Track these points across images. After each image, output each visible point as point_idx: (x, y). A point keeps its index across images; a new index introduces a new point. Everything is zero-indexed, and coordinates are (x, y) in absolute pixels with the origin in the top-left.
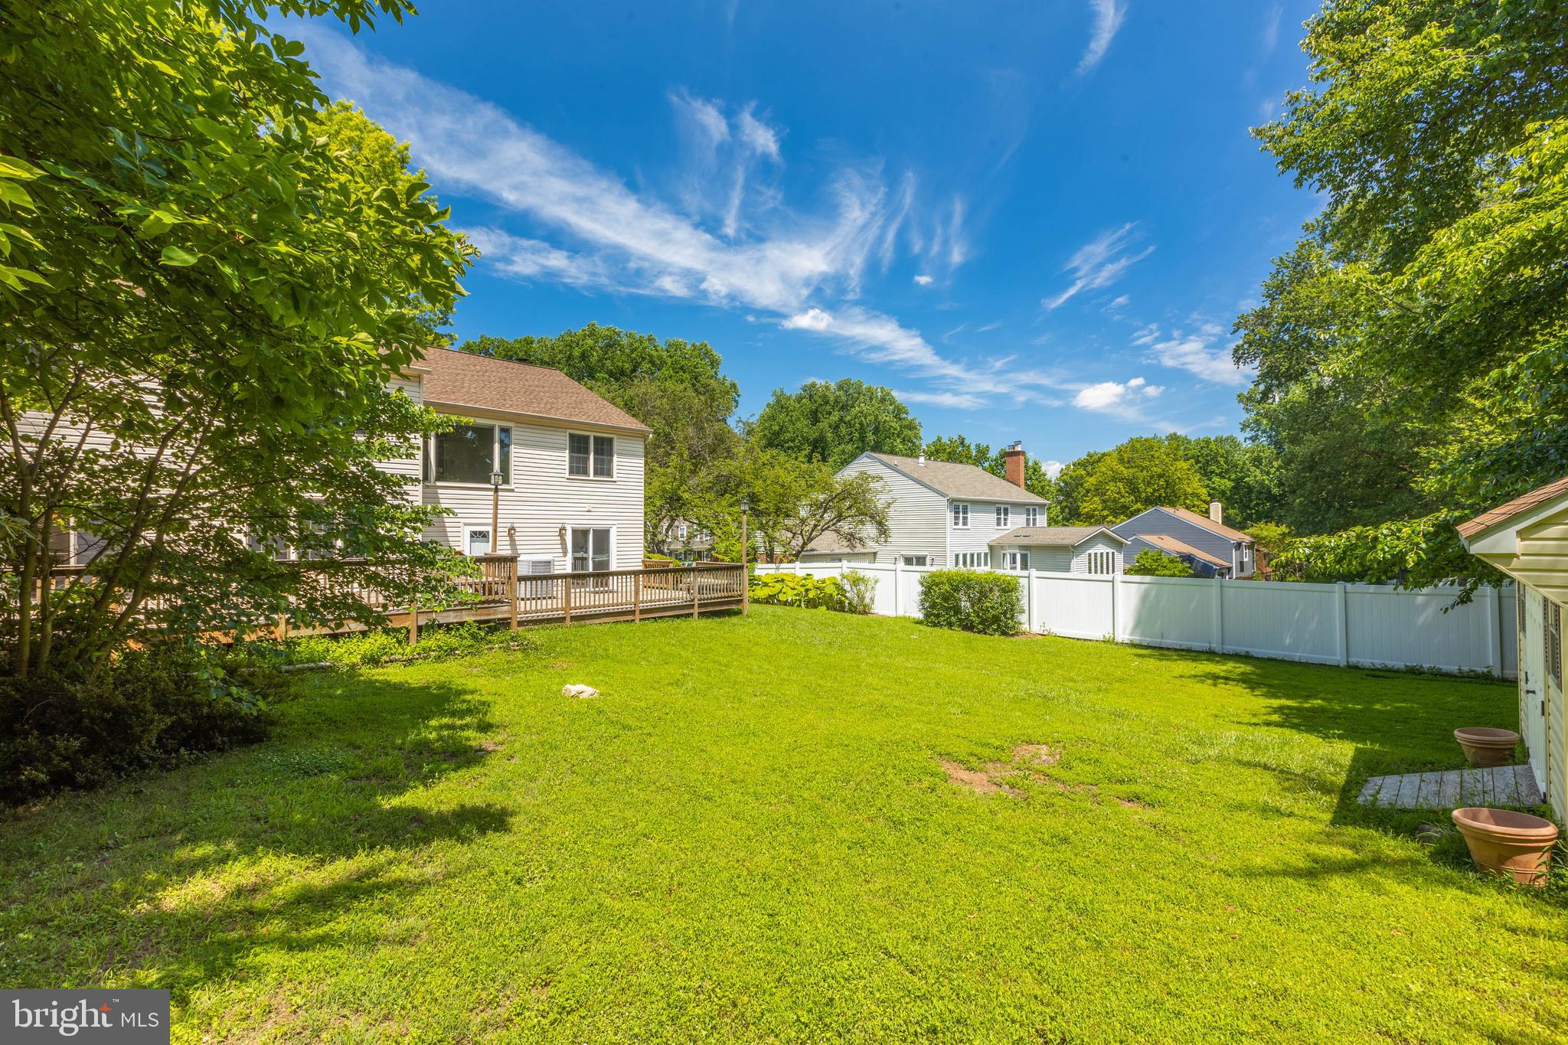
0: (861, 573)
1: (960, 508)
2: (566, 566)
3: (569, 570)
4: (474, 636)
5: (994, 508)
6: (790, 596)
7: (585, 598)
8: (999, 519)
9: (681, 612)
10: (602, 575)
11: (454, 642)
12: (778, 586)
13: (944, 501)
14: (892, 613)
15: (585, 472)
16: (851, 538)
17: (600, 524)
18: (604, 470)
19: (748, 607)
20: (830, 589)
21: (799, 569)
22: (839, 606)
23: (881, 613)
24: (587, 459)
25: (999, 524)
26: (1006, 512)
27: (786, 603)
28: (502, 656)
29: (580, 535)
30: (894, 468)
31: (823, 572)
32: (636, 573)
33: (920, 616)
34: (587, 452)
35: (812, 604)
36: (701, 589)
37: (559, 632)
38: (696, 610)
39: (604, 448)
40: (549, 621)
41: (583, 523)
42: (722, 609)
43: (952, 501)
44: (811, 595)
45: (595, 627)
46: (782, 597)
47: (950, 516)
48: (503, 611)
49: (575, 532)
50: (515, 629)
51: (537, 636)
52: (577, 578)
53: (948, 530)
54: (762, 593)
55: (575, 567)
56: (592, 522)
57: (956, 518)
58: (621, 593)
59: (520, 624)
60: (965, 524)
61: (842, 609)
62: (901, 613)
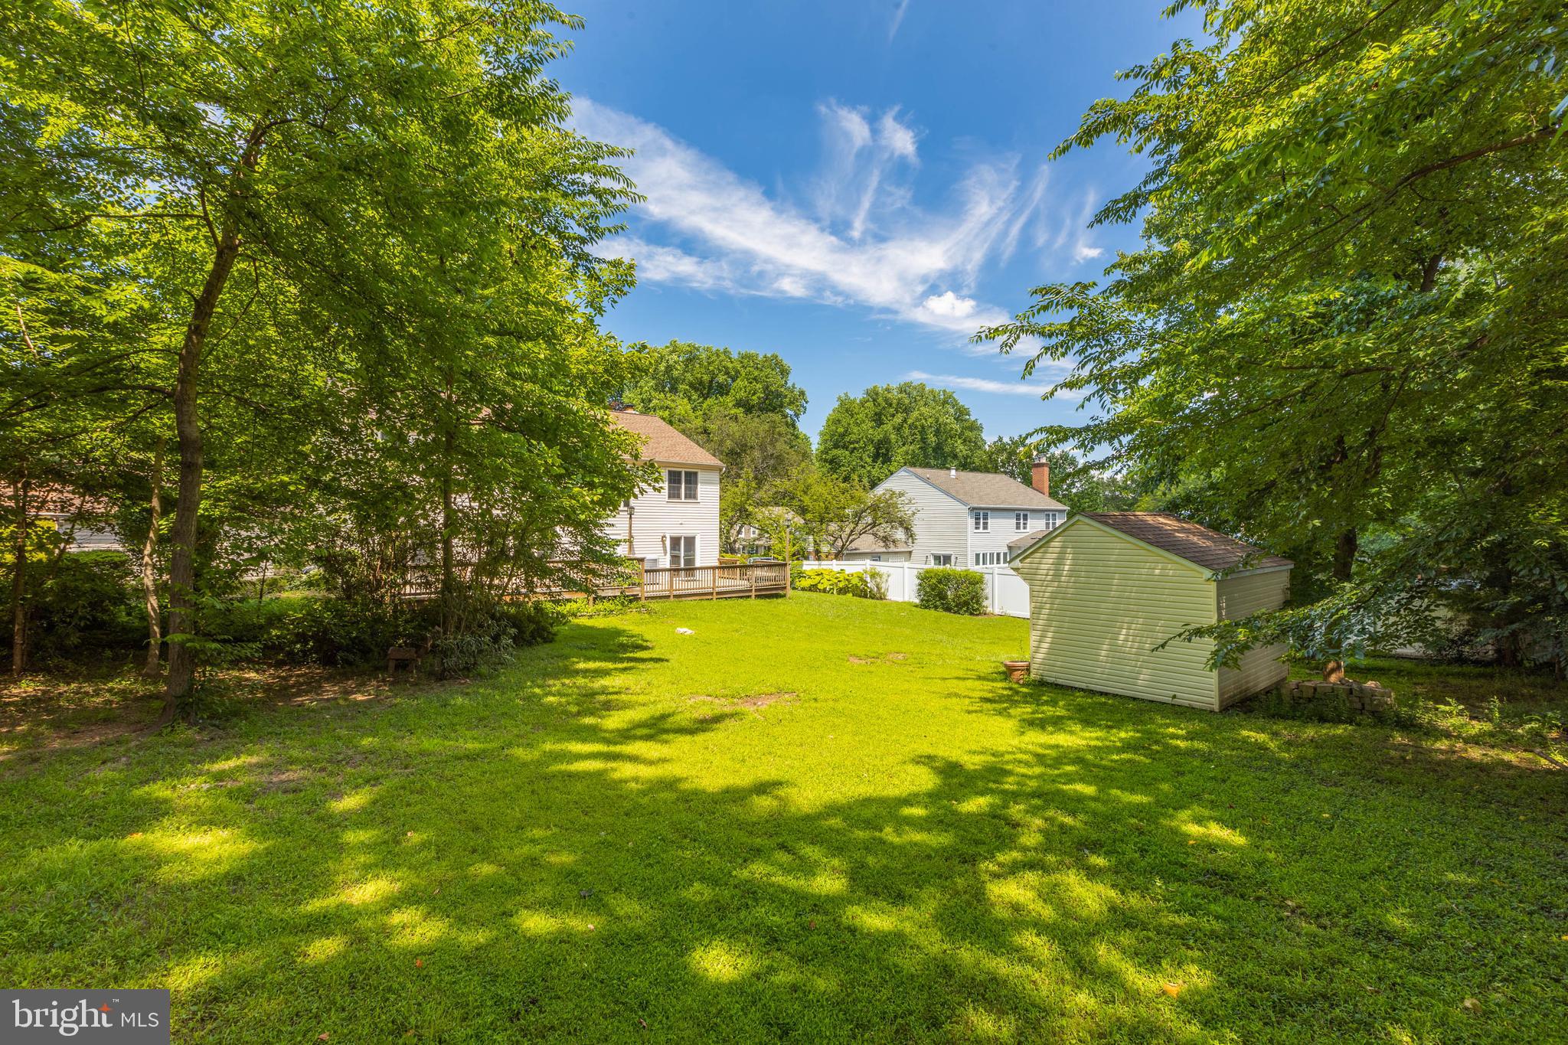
0: (878, 569)
1: (981, 515)
2: (665, 562)
3: (668, 566)
4: (623, 604)
5: (1014, 514)
6: (826, 585)
7: (681, 584)
8: (1018, 524)
9: (743, 595)
10: (690, 569)
11: (613, 607)
12: (818, 578)
13: (965, 509)
14: (900, 600)
15: (679, 497)
16: (885, 539)
17: (689, 533)
18: (691, 495)
19: (790, 592)
20: (855, 581)
21: (835, 566)
22: (863, 593)
23: (894, 598)
24: (679, 488)
25: (1018, 528)
26: (1025, 517)
27: (824, 591)
28: (638, 616)
29: (675, 541)
30: (927, 481)
31: (853, 568)
32: (714, 568)
33: (917, 601)
34: (679, 482)
35: (842, 591)
36: (757, 580)
37: (667, 604)
38: (753, 594)
39: (692, 478)
40: (661, 597)
41: (676, 533)
42: (771, 593)
43: (972, 509)
44: (841, 585)
45: (688, 602)
46: (820, 586)
47: (971, 522)
48: (636, 591)
49: (672, 539)
50: (643, 601)
51: (655, 605)
52: (675, 571)
53: (969, 534)
54: (806, 583)
55: (672, 562)
56: (683, 532)
57: (977, 523)
58: (703, 581)
59: (647, 598)
60: (985, 528)
61: (865, 596)
62: (906, 599)
